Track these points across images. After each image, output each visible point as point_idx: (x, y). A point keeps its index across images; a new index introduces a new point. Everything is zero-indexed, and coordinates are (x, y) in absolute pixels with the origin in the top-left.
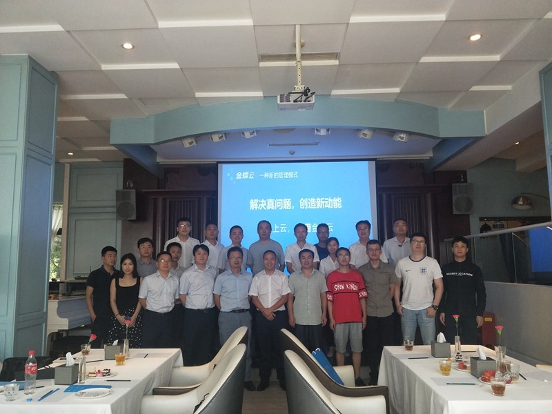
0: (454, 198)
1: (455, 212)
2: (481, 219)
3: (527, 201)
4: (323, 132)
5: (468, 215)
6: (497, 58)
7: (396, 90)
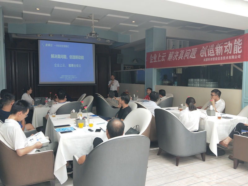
0: (118, 58)
1: (118, 63)
3: (137, 61)
5: (120, 64)
6: (137, 26)
7: (110, 28)
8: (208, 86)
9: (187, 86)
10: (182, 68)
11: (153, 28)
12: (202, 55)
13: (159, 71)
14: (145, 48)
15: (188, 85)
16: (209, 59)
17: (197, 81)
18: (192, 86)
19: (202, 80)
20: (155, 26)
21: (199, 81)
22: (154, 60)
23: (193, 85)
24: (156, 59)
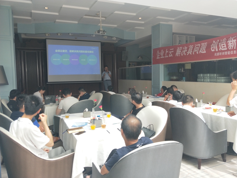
1: (123, 60)
2: (129, 62)
5: (126, 61)
6: (143, 22)
7: (116, 26)
8: (219, 81)
9: (196, 81)
10: (190, 64)
11: (159, 24)
12: (213, 49)
13: (166, 67)
14: (151, 44)
15: (198, 80)
16: (220, 54)
17: (207, 76)
18: (202, 82)
19: (212, 75)
20: (161, 23)
21: (210, 76)
22: (160, 56)
23: (202, 80)
24: (163, 55)
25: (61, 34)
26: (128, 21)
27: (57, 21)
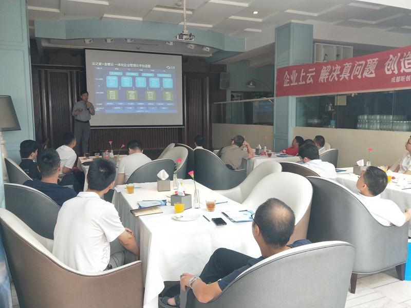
0: (221, 80)
1: (221, 88)
2: (232, 92)
3: (255, 84)
4: (171, 44)
5: (226, 90)
6: (261, 20)
7: (211, 26)
8: (397, 127)
9: (355, 127)
10: (346, 96)
11: (290, 23)
12: (388, 70)
13: (299, 101)
14: (274, 60)
15: (358, 126)
16: (403, 79)
17: (376, 120)
18: (365, 129)
19: (385, 117)
20: (293, 21)
21: (380, 119)
22: (290, 82)
23: (367, 126)
24: (295, 80)
25: (112, 41)
26: (233, 17)
27: (105, 15)
